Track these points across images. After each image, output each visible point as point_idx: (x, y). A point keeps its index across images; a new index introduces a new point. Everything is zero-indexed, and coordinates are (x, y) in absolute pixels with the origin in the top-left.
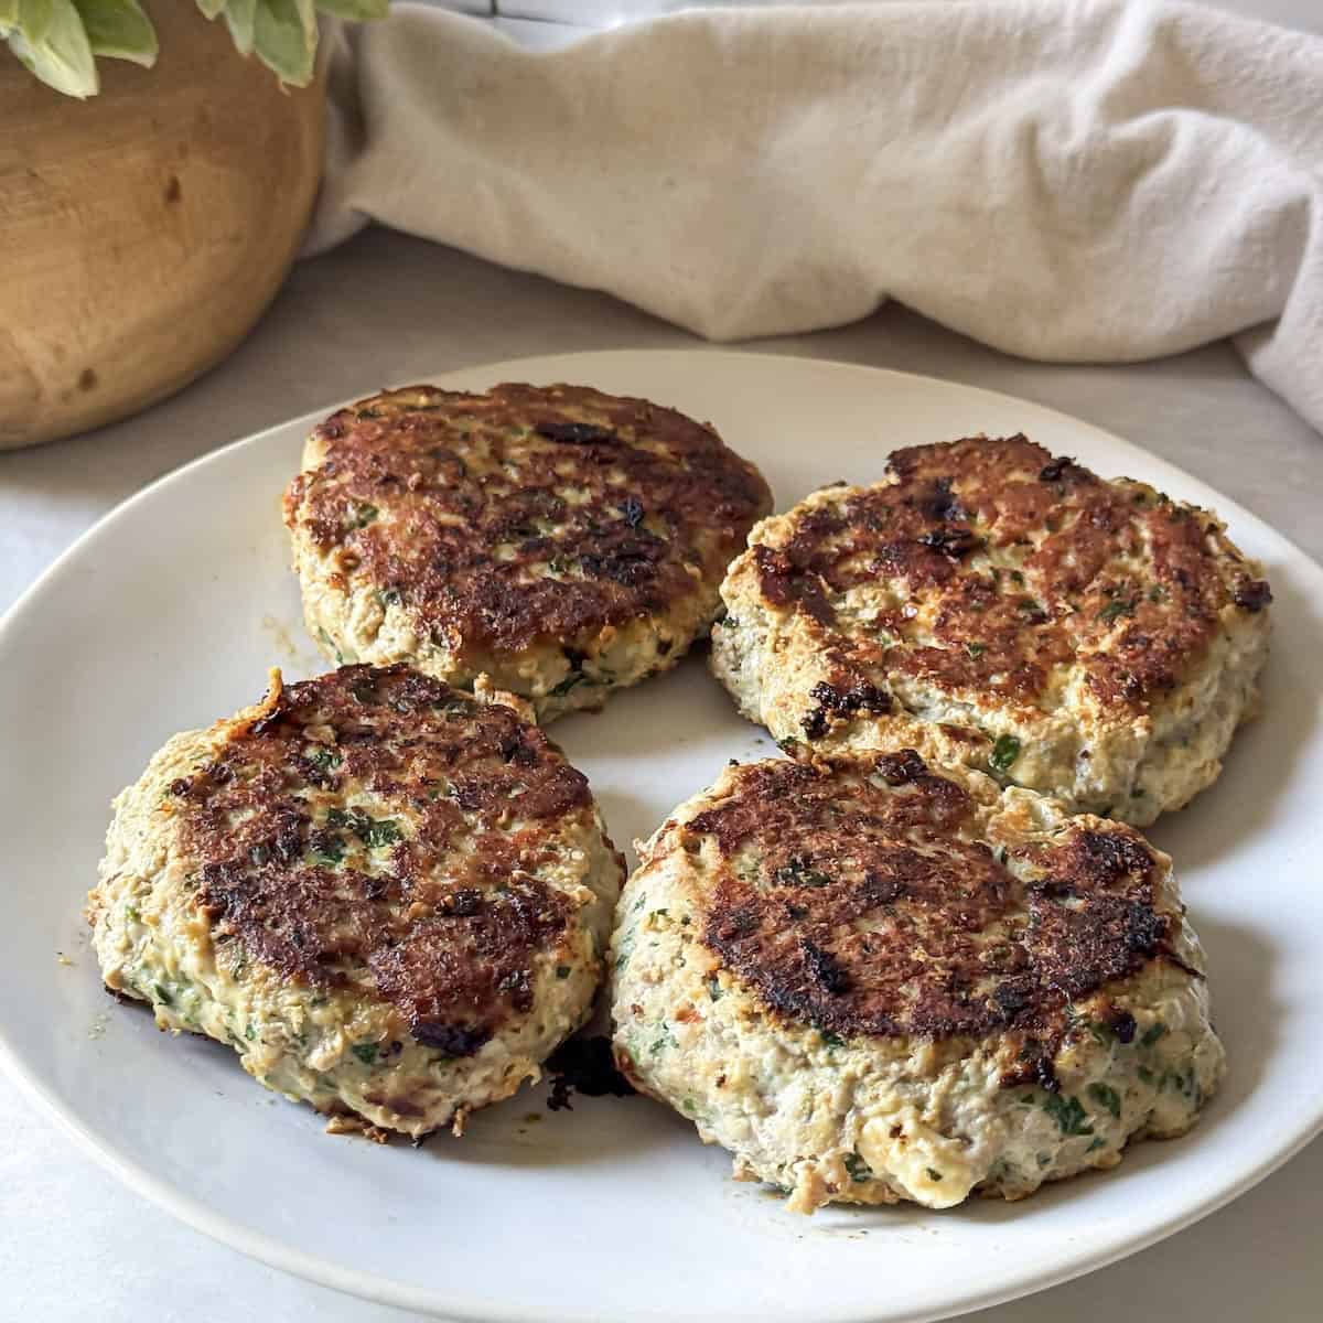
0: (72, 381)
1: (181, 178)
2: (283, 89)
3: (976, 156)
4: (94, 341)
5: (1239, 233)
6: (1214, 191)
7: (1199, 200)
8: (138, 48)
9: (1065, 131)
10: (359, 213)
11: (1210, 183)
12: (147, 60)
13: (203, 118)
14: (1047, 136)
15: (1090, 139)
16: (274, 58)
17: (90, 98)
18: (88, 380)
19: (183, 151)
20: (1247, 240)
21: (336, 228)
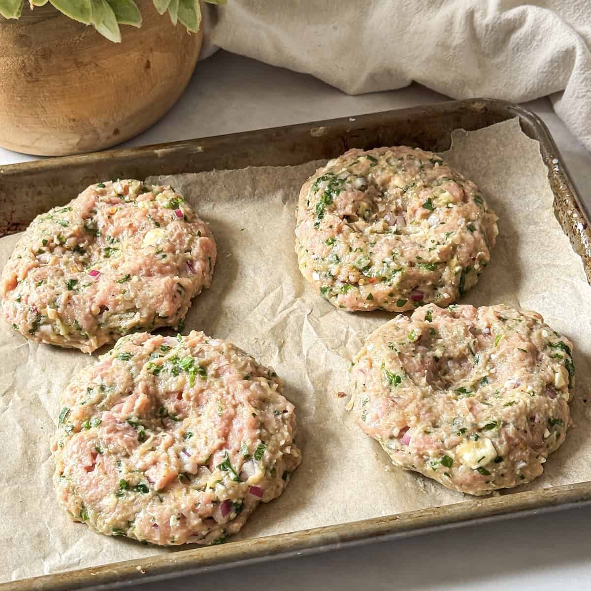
0: (111, 133)
1: (150, 60)
2: (189, 33)
3: (450, 23)
4: (119, 119)
5: (549, 59)
6: (541, 40)
7: (535, 44)
8: (135, 21)
9: (484, 15)
10: (215, 46)
11: (540, 37)
12: (138, 26)
13: (159, 37)
14: (477, 15)
15: (494, 18)
16: (185, 22)
17: (118, 43)
18: (116, 132)
19: (151, 50)
20: (552, 61)
21: (207, 54)
